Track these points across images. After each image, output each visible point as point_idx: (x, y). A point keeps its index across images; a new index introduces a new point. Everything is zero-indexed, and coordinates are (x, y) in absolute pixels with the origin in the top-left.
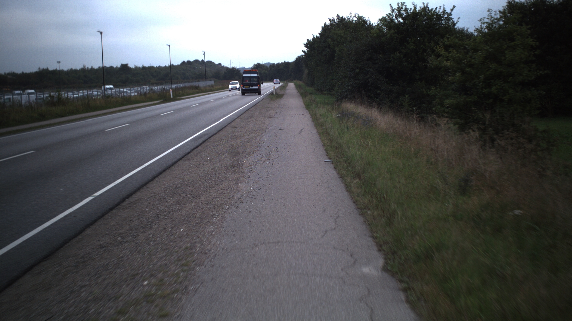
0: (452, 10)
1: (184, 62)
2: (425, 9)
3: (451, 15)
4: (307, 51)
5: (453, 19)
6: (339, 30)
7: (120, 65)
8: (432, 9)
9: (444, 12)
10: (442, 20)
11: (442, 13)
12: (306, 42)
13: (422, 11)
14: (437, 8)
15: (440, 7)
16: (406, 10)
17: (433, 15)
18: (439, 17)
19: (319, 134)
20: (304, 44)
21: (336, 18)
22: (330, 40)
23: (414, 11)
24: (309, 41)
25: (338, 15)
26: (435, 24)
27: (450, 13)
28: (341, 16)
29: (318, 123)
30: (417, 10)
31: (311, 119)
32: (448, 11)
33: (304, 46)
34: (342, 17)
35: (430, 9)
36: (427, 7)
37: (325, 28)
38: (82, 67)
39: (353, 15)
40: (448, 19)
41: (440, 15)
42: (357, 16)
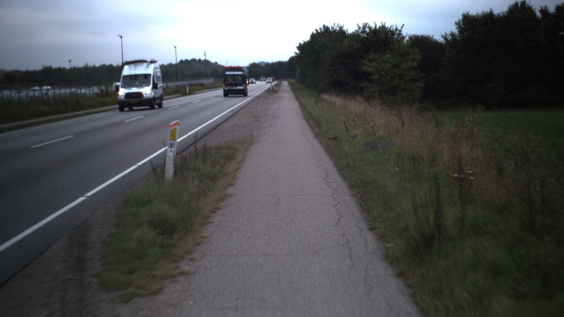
0: (402, 27)
1: (182, 61)
2: (383, 27)
3: (402, 31)
4: (299, 53)
5: (403, 34)
6: (324, 39)
8: (388, 27)
9: (396, 29)
10: (395, 36)
11: (395, 30)
12: (298, 45)
13: (380, 29)
14: (391, 26)
15: (393, 25)
16: (370, 28)
17: (388, 32)
18: (393, 33)
19: (302, 110)
20: (297, 47)
21: (322, 27)
22: (316, 46)
23: (375, 28)
24: (301, 44)
25: (324, 25)
26: (390, 38)
27: (401, 30)
28: (326, 25)
29: (302, 106)
30: (377, 27)
31: (298, 105)
32: (399, 28)
33: (296, 48)
34: (327, 27)
35: (386, 27)
36: (384, 26)
37: (313, 36)
39: (336, 25)
40: (399, 34)
41: (394, 31)
42: (339, 26)
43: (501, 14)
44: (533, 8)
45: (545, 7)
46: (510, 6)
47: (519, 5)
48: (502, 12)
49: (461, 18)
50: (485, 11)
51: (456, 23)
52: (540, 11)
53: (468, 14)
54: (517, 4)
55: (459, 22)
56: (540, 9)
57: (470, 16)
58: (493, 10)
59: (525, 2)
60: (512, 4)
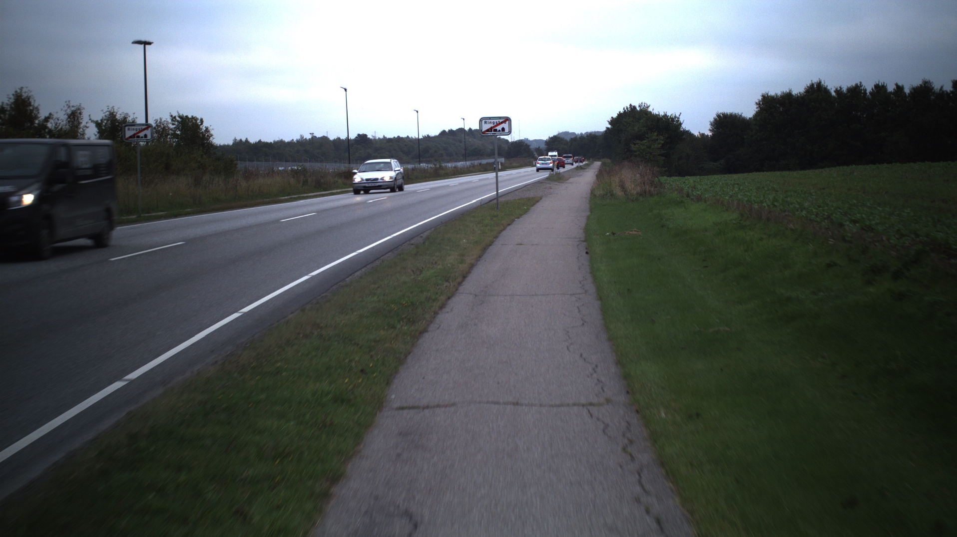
0: (679, 115)
1: (444, 132)
3: (679, 119)
4: (611, 128)
6: (629, 118)
7: (356, 135)
8: (668, 115)
10: (674, 122)
11: (674, 118)
13: (663, 116)
14: (671, 115)
15: (673, 114)
17: (669, 119)
21: (629, 107)
25: (631, 105)
28: (633, 105)
37: (620, 115)
38: (299, 138)
43: (799, 95)
44: (829, 88)
45: (840, 87)
46: (807, 87)
47: (815, 86)
48: (800, 93)
49: (760, 98)
50: (784, 91)
51: (756, 103)
52: (835, 92)
53: (767, 94)
54: (812, 85)
55: (760, 101)
56: (834, 89)
58: (792, 90)
59: (820, 82)
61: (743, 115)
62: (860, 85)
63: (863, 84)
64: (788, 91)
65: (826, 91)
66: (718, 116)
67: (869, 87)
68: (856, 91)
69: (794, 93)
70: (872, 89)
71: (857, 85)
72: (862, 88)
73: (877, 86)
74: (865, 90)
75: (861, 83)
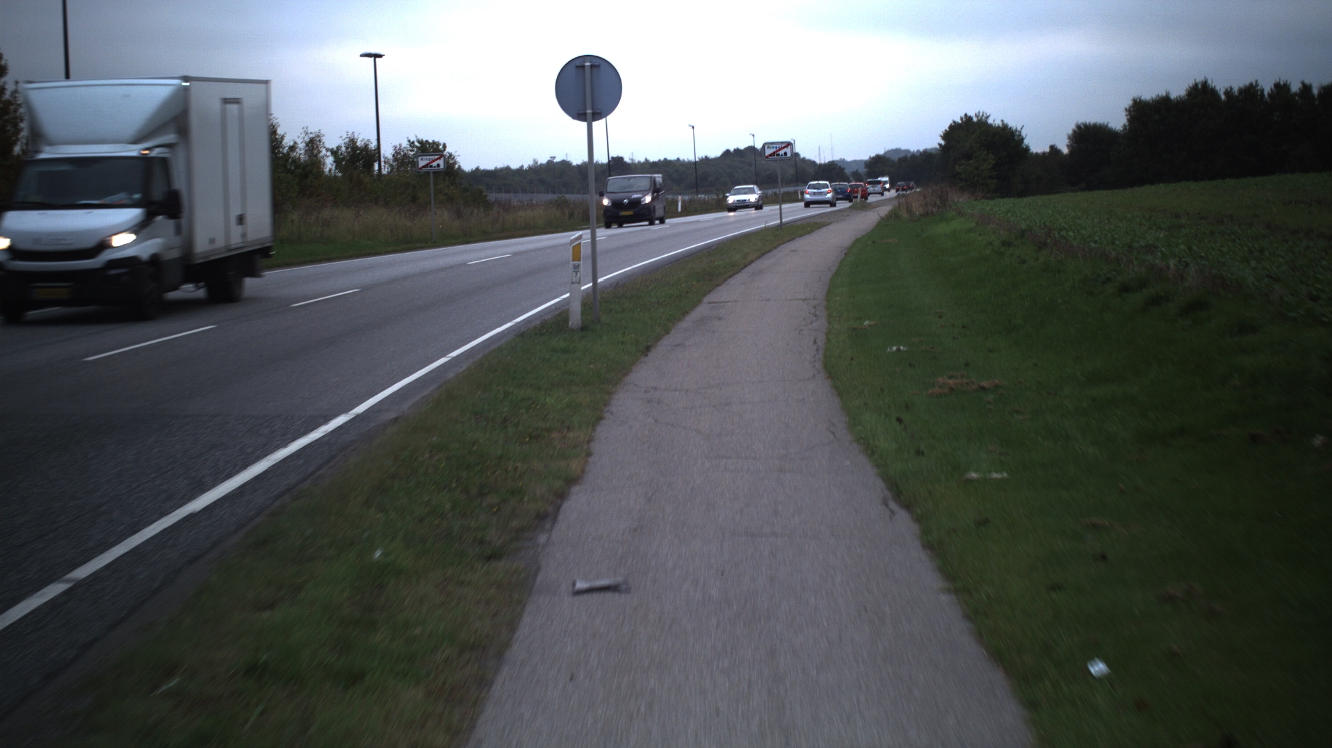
0: (1021, 128)
1: (727, 152)
20: (941, 136)
25: (966, 115)
28: (969, 114)
33: (940, 138)
34: (970, 117)
44: (1217, 88)
46: (1190, 88)
48: (1180, 96)
49: (1131, 103)
50: (1160, 94)
51: (1126, 110)
52: (1224, 94)
54: (1196, 85)
55: (1130, 107)
56: (1224, 90)
57: (1143, 101)
58: (1170, 93)
59: (1206, 82)
60: (1191, 85)
61: (1110, 125)
62: (1256, 84)
63: (1260, 83)
64: (1164, 94)
65: (1214, 92)
66: (1078, 127)
67: (1267, 87)
68: (1250, 92)
69: (1173, 96)
70: (1271, 89)
71: (1251, 84)
72: (1259, 88)
73: (1277, 85)
74: (1262, 91)
75: (1256, 81)
